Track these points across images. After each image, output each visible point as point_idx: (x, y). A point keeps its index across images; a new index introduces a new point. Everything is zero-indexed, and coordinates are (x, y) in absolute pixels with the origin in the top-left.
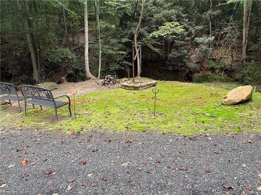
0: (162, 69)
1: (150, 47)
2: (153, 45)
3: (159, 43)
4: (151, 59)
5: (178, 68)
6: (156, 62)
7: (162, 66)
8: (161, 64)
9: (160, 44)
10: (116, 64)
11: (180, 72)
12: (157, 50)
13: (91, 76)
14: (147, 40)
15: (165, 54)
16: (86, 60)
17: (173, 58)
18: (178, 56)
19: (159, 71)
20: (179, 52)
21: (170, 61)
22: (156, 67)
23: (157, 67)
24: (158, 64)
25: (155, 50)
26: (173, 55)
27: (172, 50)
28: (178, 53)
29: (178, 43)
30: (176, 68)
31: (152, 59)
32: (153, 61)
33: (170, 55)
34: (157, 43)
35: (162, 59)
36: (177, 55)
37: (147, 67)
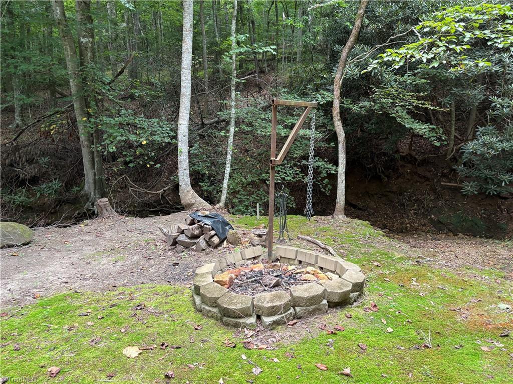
0: (443, 187)
1: (400, 117)
2: (409, 112)
3: (432, 105)
4: (410, 155)
5: (498, 189)
6: (425, 162)
7: (443, 175)
8: (442, 171)
9: (432, 108)
10: (291, 167)
11: (505, 198)
12: (421, 128)
13: (193, 201)
14: (388, 95)
15: (457, 141)
16: (181, 152)
17: (482, 155)
18: (503, 150)
19: (434, 190)
20: (508, 137)
21: (469, 164)
22: (424, 177)
23: (428, 179)
24: (432, 171)
25: (413, 127)
26: (484, 145)
27: (481, 129)
28: (501, 141)
29: (503, 107)
30: (492, 188)
31: (414, 153)
32: (416, 159)
33: (471, 146)
34: (423, 104)
35: (446, 155)
36: (499, 146)
37: (398, 177)
